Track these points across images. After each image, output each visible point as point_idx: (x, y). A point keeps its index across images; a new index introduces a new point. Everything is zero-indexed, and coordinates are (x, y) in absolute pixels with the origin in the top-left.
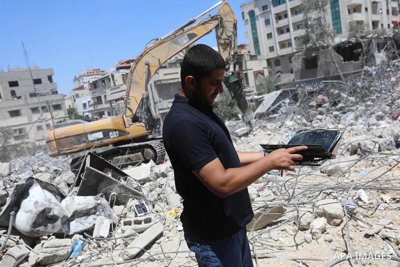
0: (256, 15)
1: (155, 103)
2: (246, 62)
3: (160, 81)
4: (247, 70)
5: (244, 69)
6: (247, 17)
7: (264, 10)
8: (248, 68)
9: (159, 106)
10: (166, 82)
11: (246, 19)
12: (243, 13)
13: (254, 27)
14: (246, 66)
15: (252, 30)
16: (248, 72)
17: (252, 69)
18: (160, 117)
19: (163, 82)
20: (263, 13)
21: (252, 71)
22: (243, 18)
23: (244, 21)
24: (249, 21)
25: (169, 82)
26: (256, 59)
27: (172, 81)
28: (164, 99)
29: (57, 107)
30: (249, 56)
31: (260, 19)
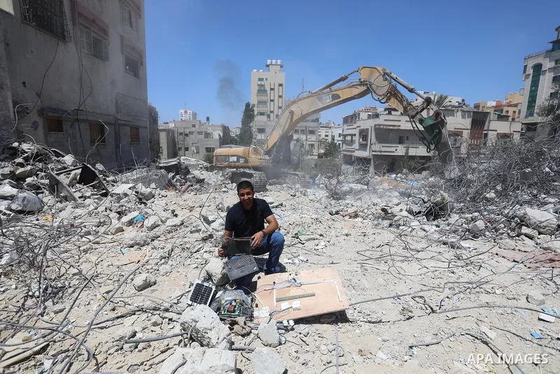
0: (543, 69)
1: (371, 144)
2: (490, 121)
3: (378, 125)
4: (488, 130)
5: (485, 128)
6: (530, 71)
7: (556, 64)
8: (490, 128)
9: (374, 148)
10: (385, 127)
11: (527, 73)
12: (525, 67)
13: (535, 84)
14: (489, 126)
15: (531, 87)
16: (490, 132)
17: (496, 131)
18: (371, 157)
19: (382, 127)
20: (554, 68)
21: (496, 133)
22: (525, 72)
23: (524, 75)
24: (531, 76)
25: (388, 127)
26: (507, 120)
27: (391, 128)
28: (379, 143)
29: (312, 132)
30: (497, 116)
31: (547, 74)
